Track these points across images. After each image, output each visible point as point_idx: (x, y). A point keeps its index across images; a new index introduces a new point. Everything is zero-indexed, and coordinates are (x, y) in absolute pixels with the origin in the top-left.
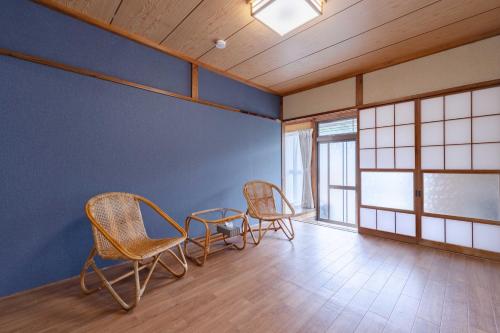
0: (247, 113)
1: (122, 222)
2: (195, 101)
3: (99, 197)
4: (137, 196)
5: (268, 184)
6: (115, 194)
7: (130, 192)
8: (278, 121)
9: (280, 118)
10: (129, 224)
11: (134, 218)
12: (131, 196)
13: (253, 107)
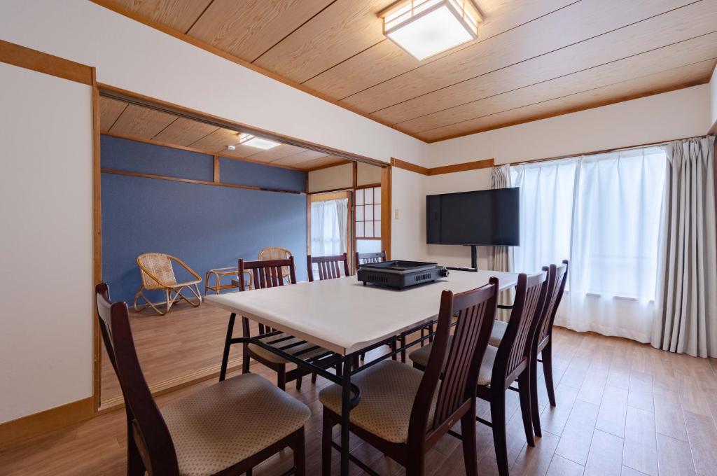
0: (266, 190)
1: (159, 272)
2: (216, 185)
3: (144, 255)
4: (170, 256)
5: (283, 250)
6: (154, 254)
7: (165, 253)
8: (303, 194)
9: (305, 191)
10: (164, 273)
11: (168, 270)
12: (165, 256)
13: (274, 184)
